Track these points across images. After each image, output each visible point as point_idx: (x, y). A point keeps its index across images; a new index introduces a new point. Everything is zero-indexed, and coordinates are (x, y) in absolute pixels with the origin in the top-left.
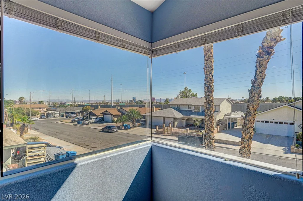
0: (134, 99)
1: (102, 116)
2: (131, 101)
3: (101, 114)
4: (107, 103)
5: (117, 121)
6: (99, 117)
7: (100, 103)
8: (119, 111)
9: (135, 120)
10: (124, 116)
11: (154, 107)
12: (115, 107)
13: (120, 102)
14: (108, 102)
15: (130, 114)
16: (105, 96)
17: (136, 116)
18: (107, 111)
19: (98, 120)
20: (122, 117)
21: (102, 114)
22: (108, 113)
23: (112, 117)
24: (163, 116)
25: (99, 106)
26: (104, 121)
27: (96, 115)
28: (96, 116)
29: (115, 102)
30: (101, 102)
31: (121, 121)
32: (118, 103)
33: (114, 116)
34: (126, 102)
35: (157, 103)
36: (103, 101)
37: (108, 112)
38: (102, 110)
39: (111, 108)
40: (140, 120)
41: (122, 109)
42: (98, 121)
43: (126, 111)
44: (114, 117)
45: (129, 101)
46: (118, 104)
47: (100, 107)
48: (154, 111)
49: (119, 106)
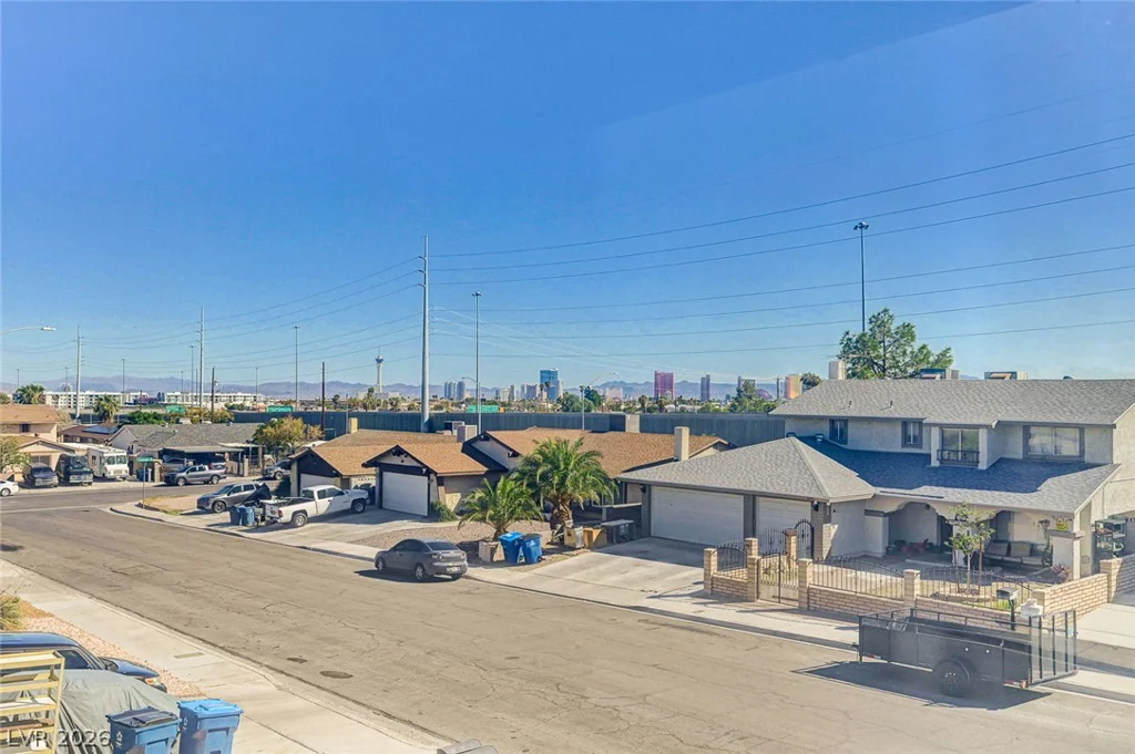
0: (548, 379)
1: (373, 482)
2: (532, 389)
3: (364, 465)
4: (394, 403)
5: (463, 512)
6: (355, 482)
7: (353, 404)
8: (469, 449)
9: (574, 507)
10: (504, 485)
11: (685, 431)
12: (449, 427)
13: (467, 395)
14: (397, 395)
15: (540, 471)
16: (379, 361)
17: (575, 484)
18: (398, 451)
19: (344, 503)
20: (494, 488)
21: (373, 470)
22: (408, 462)
23: (434, 484)
24: (742, 487)
25: (354, 422)
26: (381, 507)
27: (338, 475)
28: (338, 479)
29: (441, 395)
30: (362, 396)
31: (491, 512)
32: (458, 405)
33: (441, 481)
34: (504, 398)
35: (688, 407)
36: (371, 391)
37: (408, 455)
38: (369, 442)
39: (418, 431)
40: (600, 511)
41: (487, 438)
42: (348, 506)
43: (515, 454)
44: (441, 489)
45: (517, 389)
46: (454, 408)
47: (360, 427)
48: (685, 456)
49: (471, 419)
